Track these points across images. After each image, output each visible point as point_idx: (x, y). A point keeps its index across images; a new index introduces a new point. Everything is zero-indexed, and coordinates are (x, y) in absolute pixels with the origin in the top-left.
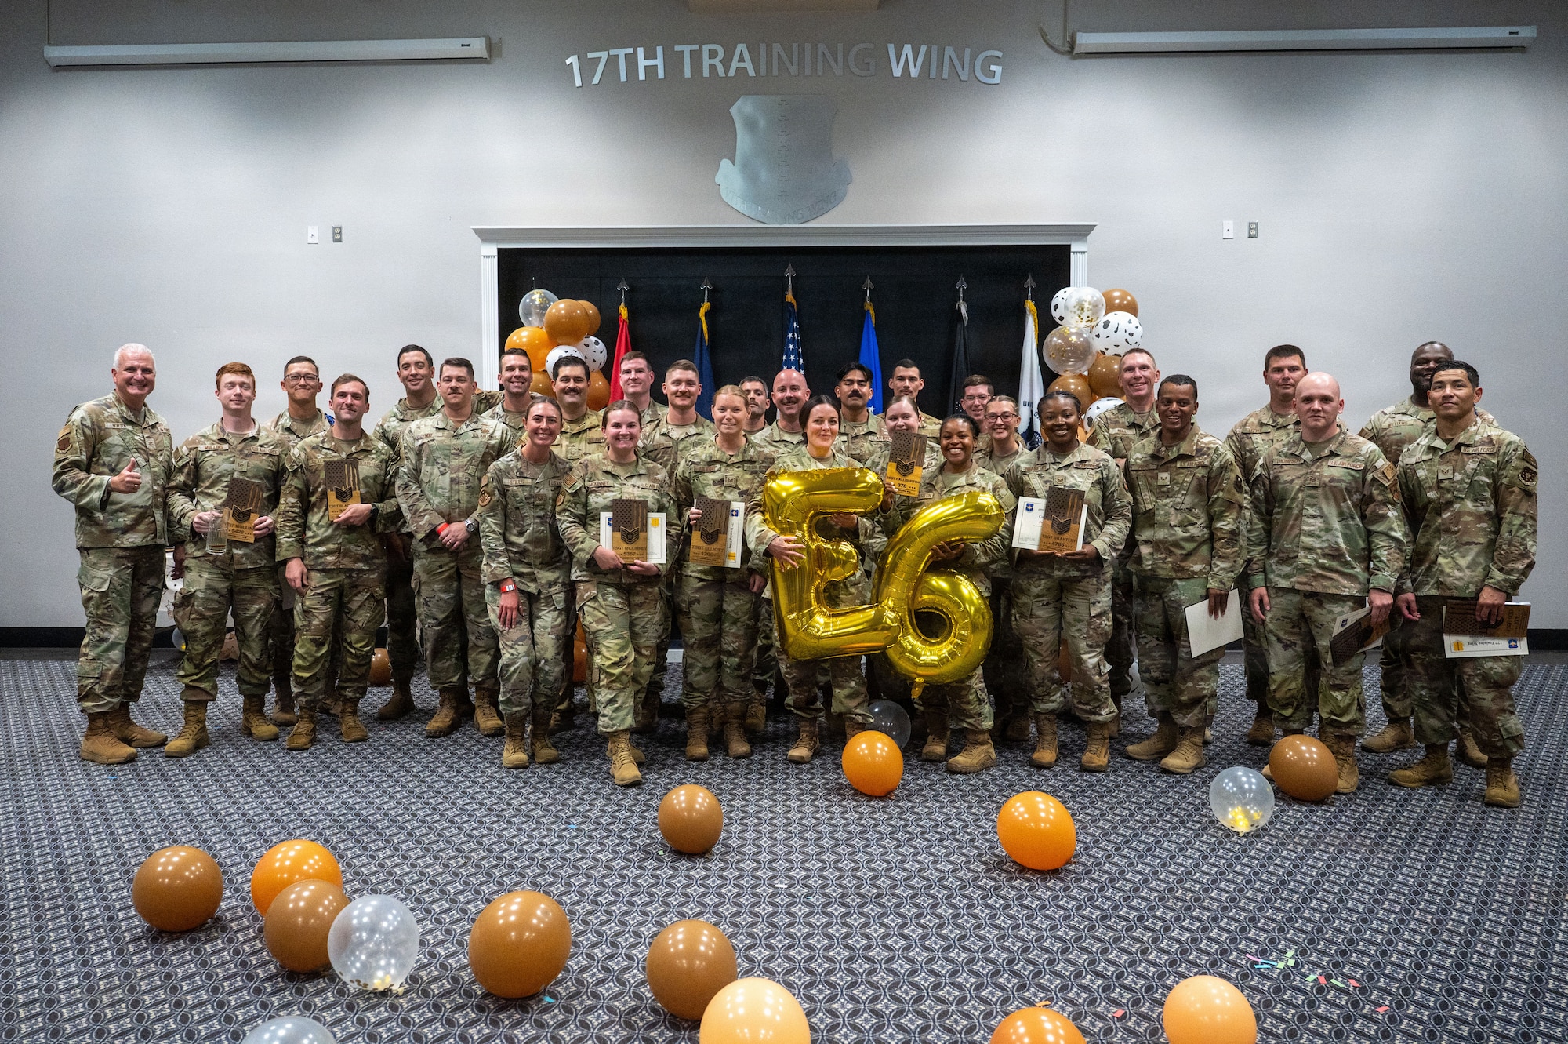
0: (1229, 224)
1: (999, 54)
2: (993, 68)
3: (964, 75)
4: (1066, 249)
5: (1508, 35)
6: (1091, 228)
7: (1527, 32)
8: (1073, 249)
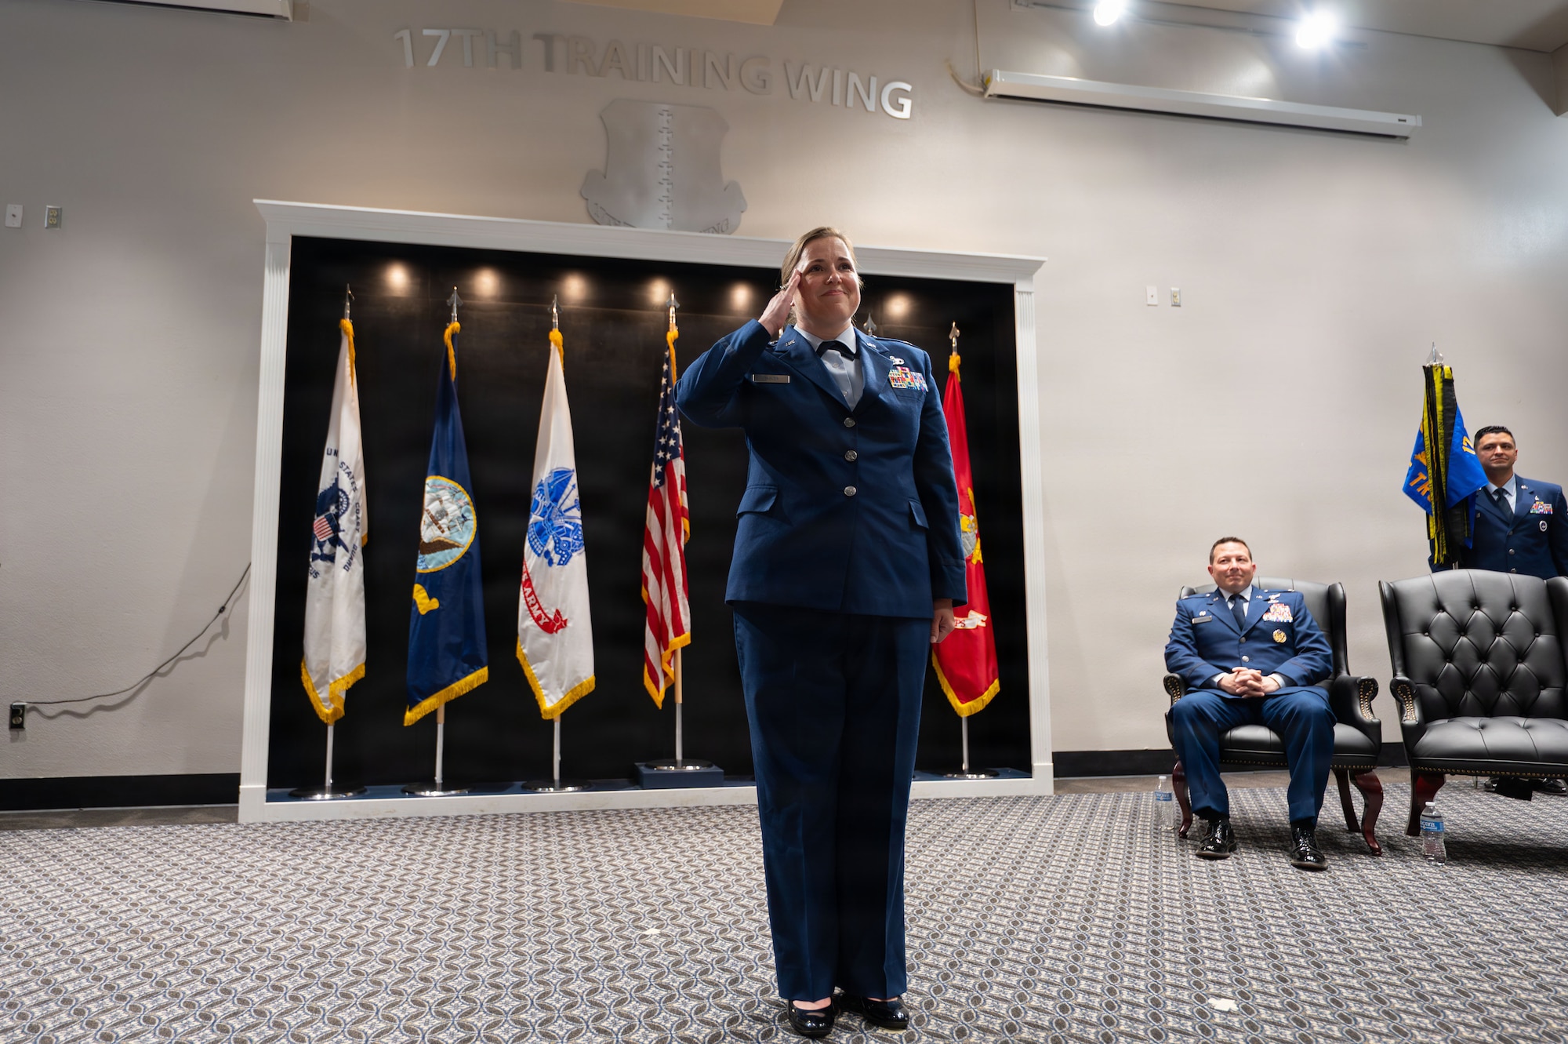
0: (1152, 290)
1: (908, 87)
2: (902, 101)
3: (871, 106)
4: (1010, 288)
5: (1397, 122)
6: (1038, 264)
7: (1412, 121)
8: (1017, 288)
